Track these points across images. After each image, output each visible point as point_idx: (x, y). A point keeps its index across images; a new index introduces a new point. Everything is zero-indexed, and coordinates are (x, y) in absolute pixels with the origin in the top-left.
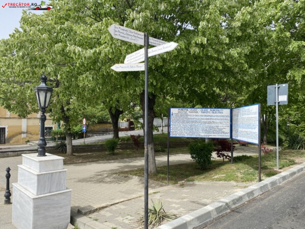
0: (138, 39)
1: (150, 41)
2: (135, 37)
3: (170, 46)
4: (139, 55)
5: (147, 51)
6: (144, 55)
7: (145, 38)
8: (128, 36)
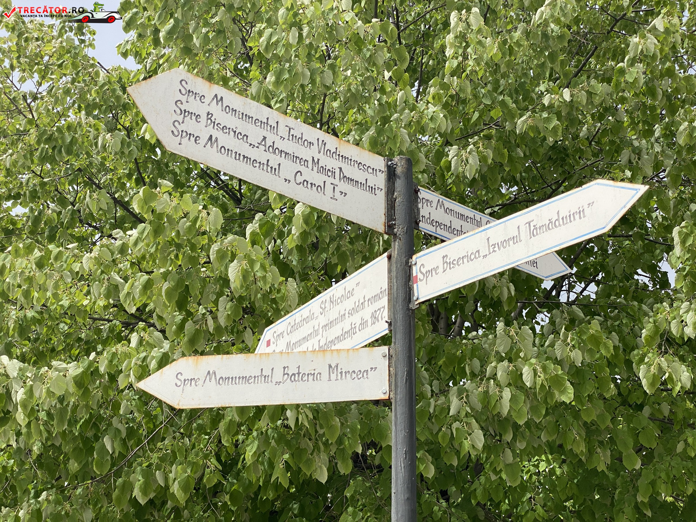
0: (343, 186)
1: (424, 211)
2: (323, 170)
3: (581, 213)
4: (349, 304)
5: (408, 268)
6: (384, 301)
7: (390, 191)
8: (275, 160)
